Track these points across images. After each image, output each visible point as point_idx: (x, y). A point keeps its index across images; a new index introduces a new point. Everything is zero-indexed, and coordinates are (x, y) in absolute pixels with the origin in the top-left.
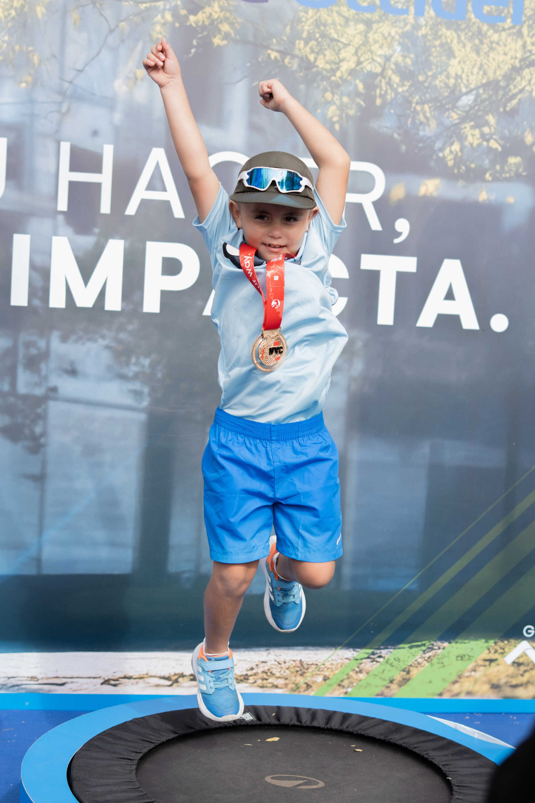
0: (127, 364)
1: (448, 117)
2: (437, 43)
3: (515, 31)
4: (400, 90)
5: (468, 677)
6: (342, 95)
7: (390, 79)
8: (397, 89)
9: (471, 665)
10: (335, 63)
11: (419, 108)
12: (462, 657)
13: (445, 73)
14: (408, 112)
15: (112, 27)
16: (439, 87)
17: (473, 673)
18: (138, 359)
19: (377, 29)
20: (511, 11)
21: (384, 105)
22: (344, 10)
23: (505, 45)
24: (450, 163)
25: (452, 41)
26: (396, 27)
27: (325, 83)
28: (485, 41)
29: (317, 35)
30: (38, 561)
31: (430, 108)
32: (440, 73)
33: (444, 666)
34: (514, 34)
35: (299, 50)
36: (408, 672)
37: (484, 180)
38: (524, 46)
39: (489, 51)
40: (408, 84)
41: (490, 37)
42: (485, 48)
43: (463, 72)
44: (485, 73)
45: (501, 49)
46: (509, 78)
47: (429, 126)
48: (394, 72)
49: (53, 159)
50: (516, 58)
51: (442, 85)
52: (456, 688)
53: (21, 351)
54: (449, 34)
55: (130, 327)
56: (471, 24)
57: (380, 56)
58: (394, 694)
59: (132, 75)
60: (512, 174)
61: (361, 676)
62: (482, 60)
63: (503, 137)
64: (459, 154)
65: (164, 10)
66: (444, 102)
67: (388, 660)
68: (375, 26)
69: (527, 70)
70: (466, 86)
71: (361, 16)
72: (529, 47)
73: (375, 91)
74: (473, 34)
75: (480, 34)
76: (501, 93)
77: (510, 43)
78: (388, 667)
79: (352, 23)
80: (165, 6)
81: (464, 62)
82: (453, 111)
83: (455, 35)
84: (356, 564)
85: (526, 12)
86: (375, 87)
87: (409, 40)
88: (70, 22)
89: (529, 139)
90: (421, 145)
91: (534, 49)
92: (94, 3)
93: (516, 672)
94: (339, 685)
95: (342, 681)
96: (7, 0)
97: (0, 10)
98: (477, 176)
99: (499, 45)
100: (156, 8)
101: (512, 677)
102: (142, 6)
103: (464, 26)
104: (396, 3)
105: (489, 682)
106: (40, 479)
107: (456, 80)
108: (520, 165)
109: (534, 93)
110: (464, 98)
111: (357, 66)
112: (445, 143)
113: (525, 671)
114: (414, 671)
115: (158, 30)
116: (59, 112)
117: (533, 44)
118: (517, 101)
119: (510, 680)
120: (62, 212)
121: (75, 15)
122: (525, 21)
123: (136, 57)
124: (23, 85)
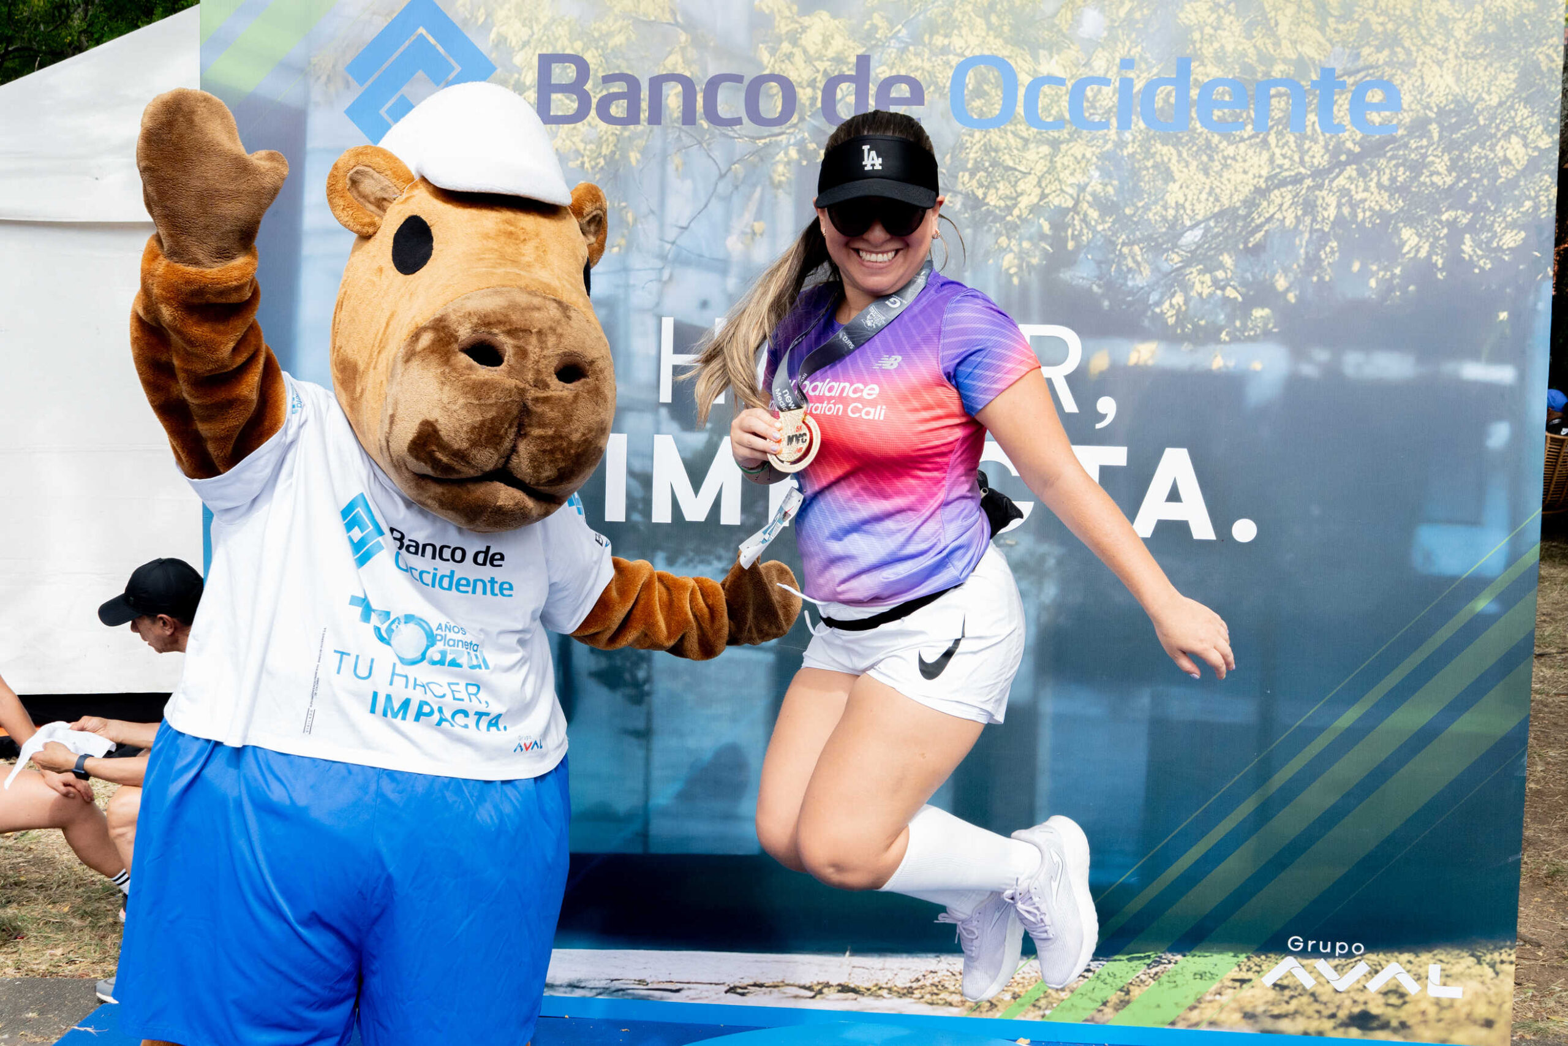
1: (1166, 260)
2: (1150, 163)
3: (1258, 140)
4: (1100, 228)
5: (1210, 1002)
6: (1021, 239)
7: (1085, 215)
8: (1095, 227)
9: (1215, 986)
10: (1011, 199)
11: (1125, 250)
12: (1202, 976)
13: (1161, 203)
14: (1112, 256)
15: (723, 172)
16: (1153, 221)
17: (1218, 997)
19: (1066, 151)
20: (1253, 114)
21: (1078, 248)
22: (1022, 128)
23: (1245, 161)
24: (1171, 321)
25: (1170, 160)
26: (1093, 146)
27: (998, 225)
28: (1216, 157)
29: (987, 164)
30: (644, 837)
31: (1141, 249)
32: (1155, 203)
33: (1177, 986)
34: (1257, 144)
35: (963, 183)
36: (1128, 993)
37: (1218, 341)
38: (1272, 160)
39: (1222, 169)
40: (1110, 219)
41: (1223, 151)
43: (1186, 200)
44: (1217, 200)
45: (1238, 167)
46: (1251, 204)
47: (1141, 273)
48: (1091, 206)
49: (652, 340)
50: (1260, 176)
51: (1157, 218)
52: (1194, 1016)
54: (1165, 151)
56: (1196, 135)
57: (1071, 185)
58: (1107, 1021)
59: (748, 230)
60: (1259, 331)
61: (1063, 995)
62: (1212, 183)
63: (1244, 283)
64: (1184, 308)
65: (788, 145)
66: (1160, 240)
67: (1100, 973)
68: (1064, 147)
69: (1276, 192)
70: (1191, 219)
71: (1045, 135)
72: (1279, 161)
73: (1066, 232)
74: (1199, 149)
75: (1209, 148)
76: (1240, 224)
77: (1251, 157)
78: (1099, 984)
79: (1032, 146)
81: (1187, 187)
82: (1173, 252)
83: (1173, 151)
85: (1273, 114)
86: (1065, 227)
87: (1110, 162)
88: (671, 168)
89: (1281, 283)
90: (1130, 299)
91: (1287, 163)
92: (700, 143)
93: (1279, 998)
94: (1034, 1005)
95: (1037, 1000)
96: (593, 147)
97: (586, 159)
98: (1207, 336)
99: (1236, 160)
100: (777, 144)
101: (1273, 1004)
102: (760, 143)
103: (1187, 138)
104: (1091, 114)
105: (1241, 1009)
106: (644, 735)
107: (1177, 211)
108: (1269, 319)
109: (1290, 221)
110: (1189, 233)
111: (1041, 200)
112: (1162, 295)
113: (1292, 997)
114: (1135, 992)
115: (781, 172)
116: (660, 280)
117: (1284, 156)
118: (1262, 233)
119: (1271, 1008)
120: (665, 405)
121: (676, 160)
122: (1272, 127)
123: (753, 206)
124: (616, 249)
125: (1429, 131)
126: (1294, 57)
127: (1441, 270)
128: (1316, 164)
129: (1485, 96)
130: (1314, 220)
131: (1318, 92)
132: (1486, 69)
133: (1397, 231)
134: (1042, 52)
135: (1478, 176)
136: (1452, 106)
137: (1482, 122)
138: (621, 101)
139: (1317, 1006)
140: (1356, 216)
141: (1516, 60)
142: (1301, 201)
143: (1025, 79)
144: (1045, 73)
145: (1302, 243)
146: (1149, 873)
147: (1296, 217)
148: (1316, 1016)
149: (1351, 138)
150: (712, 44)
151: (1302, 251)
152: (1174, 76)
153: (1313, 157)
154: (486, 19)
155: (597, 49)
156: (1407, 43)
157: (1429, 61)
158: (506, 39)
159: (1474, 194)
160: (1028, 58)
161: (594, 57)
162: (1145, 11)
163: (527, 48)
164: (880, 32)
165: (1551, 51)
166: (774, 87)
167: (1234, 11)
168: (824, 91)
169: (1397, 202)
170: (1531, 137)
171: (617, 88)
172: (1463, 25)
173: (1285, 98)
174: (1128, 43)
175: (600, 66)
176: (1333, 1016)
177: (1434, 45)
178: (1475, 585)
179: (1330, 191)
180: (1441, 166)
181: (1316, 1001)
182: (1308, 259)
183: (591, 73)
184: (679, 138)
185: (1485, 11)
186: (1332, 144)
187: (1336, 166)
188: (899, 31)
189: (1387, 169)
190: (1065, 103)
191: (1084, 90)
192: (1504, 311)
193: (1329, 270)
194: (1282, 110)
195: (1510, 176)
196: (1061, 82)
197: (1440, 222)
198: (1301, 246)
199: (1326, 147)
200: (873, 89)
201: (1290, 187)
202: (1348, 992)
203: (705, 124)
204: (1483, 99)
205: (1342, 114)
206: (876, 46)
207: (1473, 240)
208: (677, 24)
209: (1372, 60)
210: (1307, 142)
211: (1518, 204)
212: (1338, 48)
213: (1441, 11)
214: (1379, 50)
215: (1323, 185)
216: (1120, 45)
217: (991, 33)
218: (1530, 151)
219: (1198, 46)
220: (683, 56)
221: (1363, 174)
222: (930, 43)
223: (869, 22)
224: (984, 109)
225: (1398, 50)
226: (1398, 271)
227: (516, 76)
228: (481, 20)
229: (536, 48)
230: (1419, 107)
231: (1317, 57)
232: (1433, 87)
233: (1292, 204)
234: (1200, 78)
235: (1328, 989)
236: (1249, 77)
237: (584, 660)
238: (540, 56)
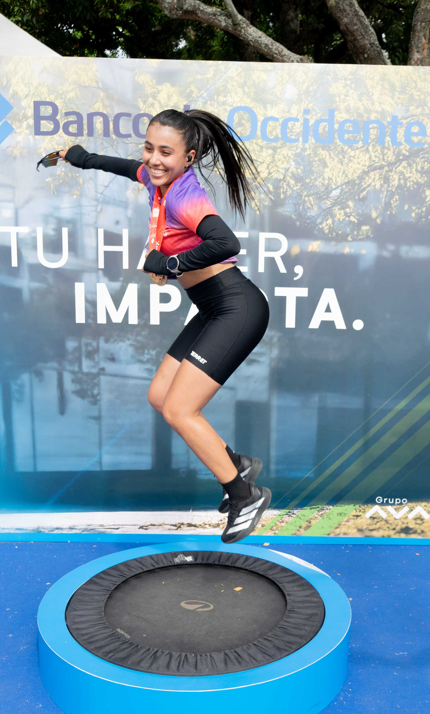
0: (143, 354)
1: (324, 203)
2: (317, 159)
3: (364, 149)
4: (295, 188)
5: (344, 525)
6: (260, 193)
7: (289, 182)
8: (293, 188)
9: (346, 519)
11: (306, 199)
12: (341, 514)
13: (322, 177)
16: (318, 186)
17: (347, 523)
18: (149, 351)
19: (280, 152)
20: (362, 137)
21: (285, 198)
22: (260, 141)
24: (326, 231)
25: (325, 157)
26: (291, 150)
28: (346, 156)
30: (100, 463)
31: (313, 198)
32: (319, 177)
33: (330, 519)
34: (364, 150)
36: (310, 522)
37: (347, 241)
38: (370, 158)
39: (348, 162)
40: (299, 185)
41: (349, 153)
43: (333, 176)
44: (346, 176)
45: (356, 161)
46: (361, 178)
47: (313, 209)
48: (291, 178)
49: (94, 239)
50: (365, 166)
51: (320, 184)
52: (338, 531)
53: (84, 349)
54: (323, 153)
55: (143, 333)
56: (337, 146)
57: (282, 168)
58: (302, 534)
59: (136, 188)
60: (364, 236)
61: (283, 524)
62: (344, 168)
63: (358, 215)
64: (332, 226)
66: (322, 194)
67: (298, 515)
68: (279, 150)
69: (372, 173)
70: (335, 185)
71: (270, 145)
72: (374, 158)
73: (280, 190)
74: (339, 152)
75: (343, 152)
76: (356, 187)
77: (361, 157)
78: (298, 519)
79: (264, 150)
81: (333, 170)
82: (327, 200)
83: (327, 153)
84: (278, 463)
85: (371, 137)
86: (280, 188)
87: (299, 158)
89: (374, 214)
90: (308, 221)
91: (377, 160)
92: (112, 146)
93: (372, 522)
94: (271, 529)
95: (272, 527)
98: (342, 238)
99: (355, 158)
101: (370, 525)
103: (333, 147)
104: (291, 135)
105: (357, 528)
106: (98, 418)
107: (329, 181)
108: (368, 230)
109: (378, 186)
110: (334, 191)
111: (269, 175)
112: (323, 220)
113: (377, 522)
114: (313, 522)
116: (96, 211)
117: (376, 156)
118: (366, 192)
119: (369, 527)
120: (101, 269)
122: (371, 142)
124: (75, 196)
126: (380, 110)
128: (389, 160)
130: (388, 186)
131: (390, 127)
133: (424, 191)
134: (268, 106)
138: (74, 125)
139: (388, 525)
140: (406, 184)
142: (383, 177)
143: (261, 118)
144: (270, 116)
145: (383, 196)
146: (319, 472)
147: (381, 184)
148: (387, 529)
149: (405, 149)
150: (116, 98)
151: (383, 200)
152: (327, 118)
153: (388, 157)
154: (7, 83)
155: (61, 99)
158: (17, 93)
160: (262, 108)
161: (60, 103)
162: (315, 87)
163: (27, 98)
164: (194, 94)
166: (146, 119)
167: (354, 88)
169: (424, 178)
171: (72, 118)
173: (376, 129)
174: (307, 102)
175: (63, 107)
176: (394, 529)
181: (387, 523)
182: (386, 204)
183: (59, 111)
184: (102, 143)
186: (396, 151)
187: (398, 161)
188: (203, 94)
189: (420, 163)
190: (279, 130)
191: (287, 124)
193: (395, 209)
194: (375, 135)
196: (276, 120)
198: (383, 198)
199: (394, 152)
201: (378, 171)
202: (400, 519)
203: (114, 137)
206: (192, 100)
208: (99, 88)
209: (414, 112)
210: (386, 150)
212: (400, 106)
214: (417, 107)
215: (392, 169)
216: (303, 103)
217: (245, 95)
219: (338, 104)
220: (103, 104)
221: (410, 165)
222: (217, 100)
223: (189, 89)
224: (243, 132)
225: (426, 108)
226: (424, 209)
227: (23, 111)
228: (5, 84)
229: (32, 98)
231: (390, 110)
233: (379, 178)
234: (339, 119)
235: (392, 518)
236: (360, 119)
237: (69, 386)
238: (34, 102)
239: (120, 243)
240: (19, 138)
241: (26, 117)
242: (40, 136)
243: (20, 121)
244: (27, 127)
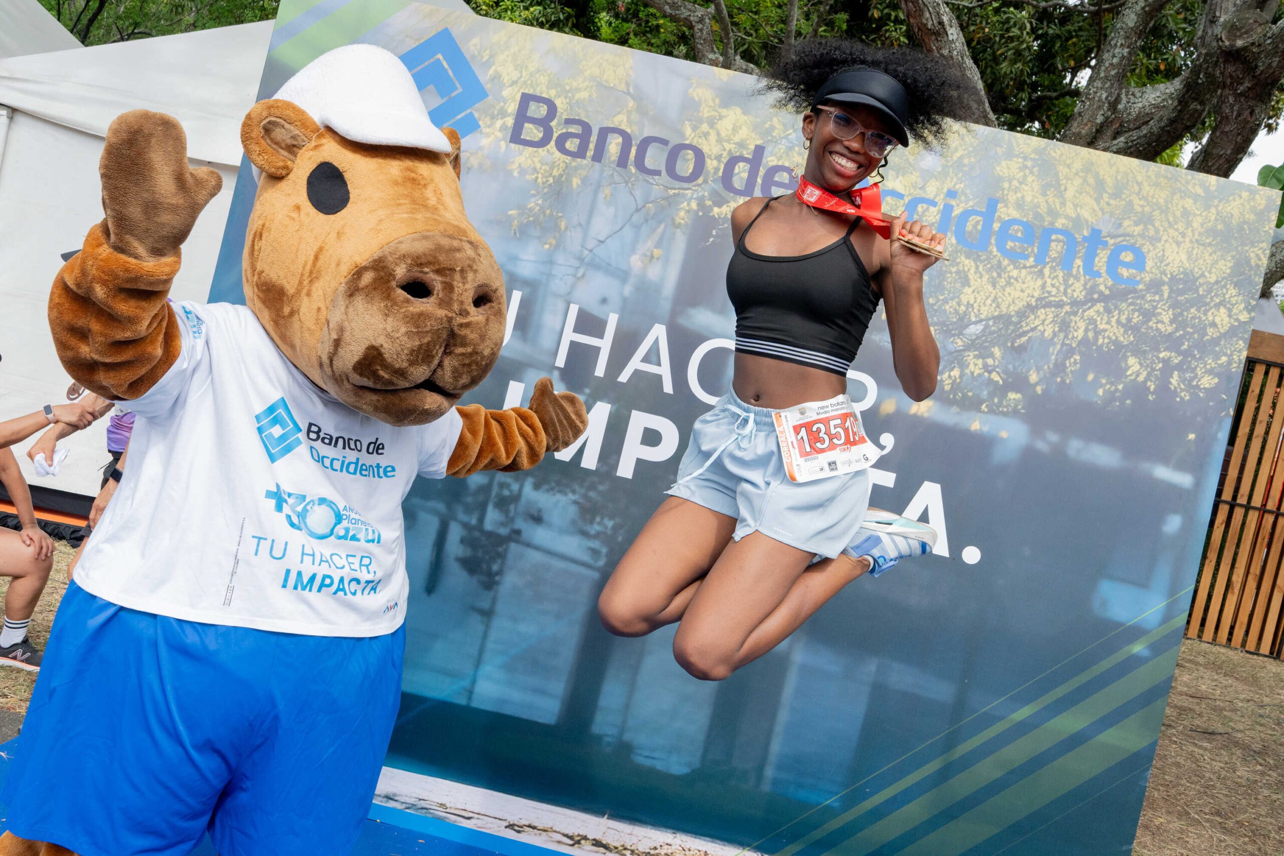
0: (592, 522)
1: (952, 342)
2: (954, 270)
3: (1036, 270)
13: (956, 300)
15: (639, 207)
20: (1036, 250)
24: (947, 388)
25: (969, 270)
28: (1003, 275)
30: (470, 692)
32: (952, 299)
34: (1035, 272)
37: (979, 410)
38: (1043, 286)
39: (1006, 285)
41: (1009, 272)
42: (1002, 282)
43: (976, 301)
44: (998, 306)
45: (1018, 286)
46: (1022, 314)
49: (560, 318)
50: (1033, 296)
51: (952, 310)
53: (495, 490)
54: (967, 263)
55: (601, 488)
56: (991, 256)
59: (649, 254)
60: (1010, 409)
62: (996, 293)
63: (1006, 372)
64: (958, 380)
65: (691, 198)
66: (951, 327)
69: (1043, 310)
70: (976, 316)
72: (1049, 288)
74: (992, 267)
75: (999, 267)
76: (1011, 328)
77: (1029, 281)
80: (693, 194)
81: (978, 293)
82: (959, 338)
83: (973, 264)
84: (780, 766)
85: (1051, 253)
88: (601, 196)
89: (1033, 377)
91: (1054, 291)
92: (626, 182)
96: (547, 168)
97: (540, 176)
98: (972, 405)
99: (1017, 281)
100: (684, 196)
102: (671, 192)
103: (984, 257)
106: (488, 614)
107: (967, 308)
108: (1019, 400)
109: (1048, 333)
110: (972, 326)
112: (948, 365)
115: (682, 216)
116: (575, 276)
117: (1053, 285)
118: (1026, 338)
120: (558, 368)
121: (607, 191)
122: (1049, 262)
123: (656, 237)
124: (547, 246)
125: (1162, 291)
126: (1074, 216)
127: (1153, 393)
128: (1075, 296)
129: (1206, 274)
130: (1066, 337)
131: (1086, 244)
132: (1211, 255)
133: (1125, 358)
134: (891, 173)
135: (1191, 330)
136: (1182, 276)
137: (1201, 293)
138: (575, 140)
140: (1097, 339)
141: (1234, 253)
142: (1059, 320)
144: (890, 188)
145: (1055, 351)
146: (850, 801)
147: (1054, 331)
149: (1104, 284)
150: (651, 113)
151: (1053, 357)
152: (984, 210)
153: (1074, 291)
154: (489, 59)
155: (566, 98)
156: (1157, 224)
157: (1171, 240)
158: (500, 76)
159: (1186, 343)
161: (562, 103)
162: (972, 160)
163: (515, 86)
164: (776, 132)
165: (1260, 252)
166: (690, 154)
167: (1036, 173)
168: (726, 165)
169: (1129, 337)
170: (1235, 311)
171: (574, 129)
172: (1200, 219)
173: (1062, 244)
174: (955, 179)
175: (565, 110)
177: (1177, 230)
178: (1135, 633)
179: (1082, 318)
180: (1166, 317)
182: (1056, 364)
183: (558, 114)
184: (612, 175)
185: (1218, 213)
186: (1090, 284)
187: (1089, 301)
188: (790, 134)
189: (1126, 311)
191: (917, 206)
192: (1193, 433)
193: (1070, 375)
194: (1058, 252)
195: (1214, 336)
196: (900, 196)
197: (1158, 358)
198: (1053, 354)
199: (1085, 285)
200: (762, 171)
201: (1053, 309)
203: (633, 170)
204: (1205, 276)
205: (1101, 264)
206: (769, 141)
207: (1180, 377)
208: (628, 93)
209: (1129, 230)
210: (1072, 279)
211: (1217, 357)
212: (1107, 216)
213: (1186, 206)
214: (1136, 224)
215: (1077, 312)
216: (949, 180)
218: (1232, 321)
219: (1006, 192)
220: (628, 118)
221: (1108, 311)
225: (1150, 227)
226: (1120, 387)
227: (502, 104)
228: (486, 58)
229: (521, 87)
230: (1157, 272)
231: (1090, 219)
232: (1170, 259)
233: (1053, 321)
234: (1003, 216)
236: (1036, 222)
237: (454, 547)
238: (523, 94)
239: (600, 335)
240: (485, 142)
241: (503, 114)
242: (517, 146)
243: (493, 117)
244: (501, 127)
